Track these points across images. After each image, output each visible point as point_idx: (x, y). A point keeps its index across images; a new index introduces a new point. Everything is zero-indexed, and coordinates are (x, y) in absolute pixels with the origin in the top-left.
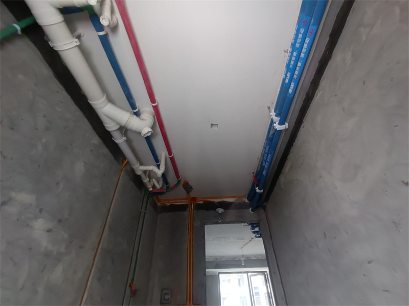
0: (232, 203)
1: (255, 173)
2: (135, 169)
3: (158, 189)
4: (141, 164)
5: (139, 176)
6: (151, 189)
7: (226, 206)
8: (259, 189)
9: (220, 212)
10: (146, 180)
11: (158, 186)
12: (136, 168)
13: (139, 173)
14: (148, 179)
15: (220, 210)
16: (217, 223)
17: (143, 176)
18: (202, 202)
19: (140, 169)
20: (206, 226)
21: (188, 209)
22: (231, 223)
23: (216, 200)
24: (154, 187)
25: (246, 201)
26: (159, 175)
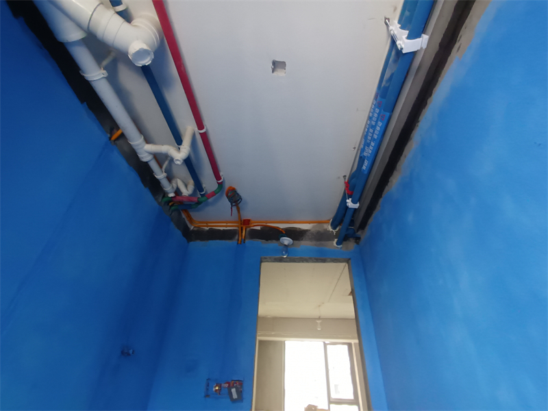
0: (307, 231)
1: (347, 178)
2: (135, 148)
3: (185, 197)
4: (148, 140)
5: (146, 164)
6: (172, 195)
7: (296, 235)
8: (353, 202)
9: (286, 243)
10: (160, 175)
11: (186, 192)
12: (138, 145)
13: (145, 157)
14: (165, 174)
15: (286, 241)
16: (281, 260)
17: (154, 165)
18: (259, 228)
19: (145, 151)
20: (263, 264)
21: (237, 237)
22: (303, 262)
23: (282, 226)
24: (178, 192)
25: (330, 228)
26: (177, 160)
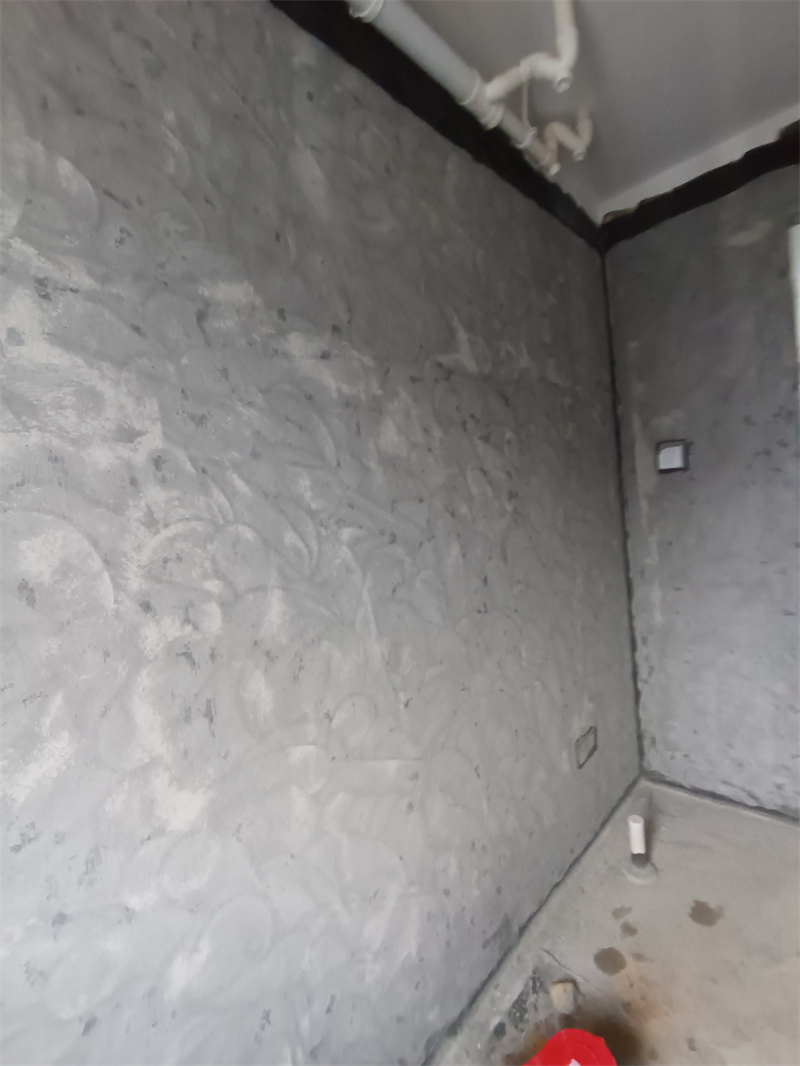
2: (473, 109)
5: (498, 130)
6: (555, 169)
10: (525, 138)
11: (578, 145)
12: (476, 99)
13: (492, 116)
14: (532, 132)
17: (512, 126)
19: (489, 101)
26: (562, 81)
